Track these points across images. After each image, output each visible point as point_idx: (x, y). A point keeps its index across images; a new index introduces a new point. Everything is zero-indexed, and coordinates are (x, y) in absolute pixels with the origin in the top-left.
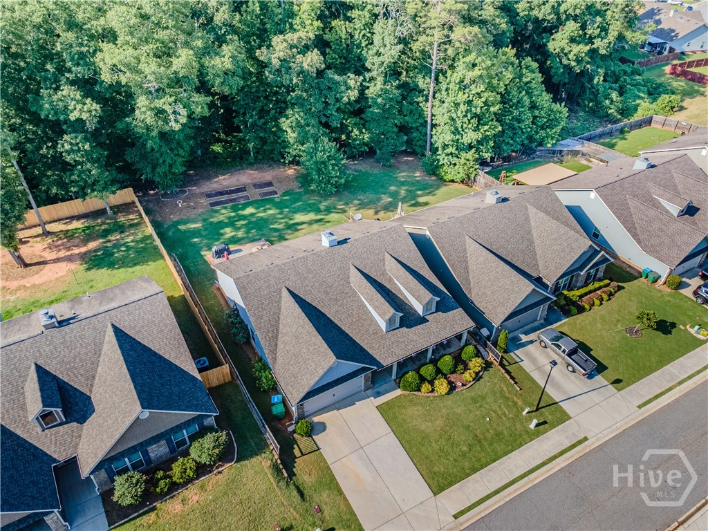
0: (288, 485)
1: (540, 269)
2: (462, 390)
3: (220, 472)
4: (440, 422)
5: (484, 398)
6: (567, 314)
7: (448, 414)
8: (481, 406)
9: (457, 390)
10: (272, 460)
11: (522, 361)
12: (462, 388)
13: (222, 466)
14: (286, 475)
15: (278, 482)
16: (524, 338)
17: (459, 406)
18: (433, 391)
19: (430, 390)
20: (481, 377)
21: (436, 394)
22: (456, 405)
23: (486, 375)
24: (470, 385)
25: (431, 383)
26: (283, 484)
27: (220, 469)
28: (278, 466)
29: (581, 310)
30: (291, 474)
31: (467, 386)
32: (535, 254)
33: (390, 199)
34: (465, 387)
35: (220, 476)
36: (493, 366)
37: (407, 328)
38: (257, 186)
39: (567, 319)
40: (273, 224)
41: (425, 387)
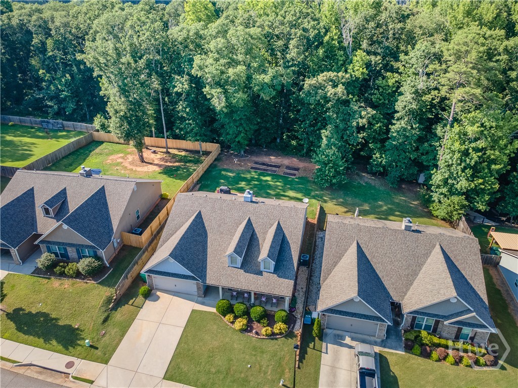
0: (105, 311)
1: (406, 297)
2: (253, 337)
3: (87, 283)
4: (216, 344)
5: (262, 352)
6: (409, 348)
7: (227, 343)
8: (255, 355)
9: (249, 334)
10: (112, 294)
11: (327, 353)
12: (254, 335)
13: (90, 280)
14: (110, 306)
15: (102, 306)
16: (348, 340)
17: (240, 344)
18: (233, 323)
19: (231, 321)
20: (276, 339)
21: (233, 327)
22: (239, 342)
23: (281, 340)
24: (262, 337)
25: (236, 317)
26: (104, 309)
27: (88, 281)
28: (112, 300)
29: (426, 355)
30: (115, 308)
31: (259, 337)
32: (411, 284)
33: (368, 208)
34: (257, 336)
35: (85, 284)
36: (295, 339)
37: (245, 271)
38: (288, 167)
39: (404, 353)
40: (270, 190)
41: (230, 317)
